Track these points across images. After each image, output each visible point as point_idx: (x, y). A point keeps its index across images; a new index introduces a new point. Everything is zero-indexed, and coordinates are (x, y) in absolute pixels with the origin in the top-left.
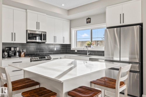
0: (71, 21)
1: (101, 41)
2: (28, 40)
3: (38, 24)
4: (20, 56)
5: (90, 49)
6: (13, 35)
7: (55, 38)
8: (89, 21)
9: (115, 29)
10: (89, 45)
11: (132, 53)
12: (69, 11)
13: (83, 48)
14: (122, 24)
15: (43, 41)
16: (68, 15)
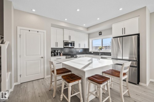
0: (89, 34)
1: (109, 46)
2: (65, 46)
3: (70, 37)
4: (60, 55)
5: (101, 51)
6: (57, 44)
7: (79, 45)
8: (100, 34)
9: (119, 38)
10: (101, 49)
11: (131, 54)
12: (88, 28)
13: (97, 51)
14: (124, 35)
15: (73, 47)
16: (87, 31)
